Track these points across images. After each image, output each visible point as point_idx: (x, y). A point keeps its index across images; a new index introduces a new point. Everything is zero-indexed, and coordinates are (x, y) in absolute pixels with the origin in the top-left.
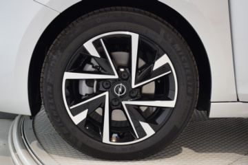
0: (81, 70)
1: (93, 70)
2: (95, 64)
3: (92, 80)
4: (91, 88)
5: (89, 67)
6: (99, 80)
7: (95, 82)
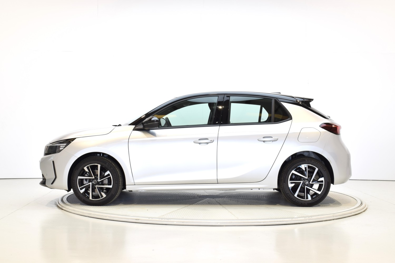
0: (84, 176)
1: (87, 176)
2: (88, 174)
3: (87, 179)
4: (87, 182)
5: (86, 175)
6: (89, 179)
7: (88, 180)
